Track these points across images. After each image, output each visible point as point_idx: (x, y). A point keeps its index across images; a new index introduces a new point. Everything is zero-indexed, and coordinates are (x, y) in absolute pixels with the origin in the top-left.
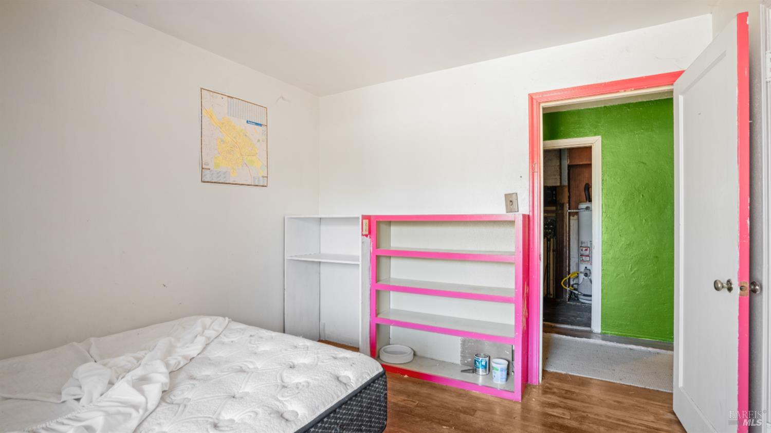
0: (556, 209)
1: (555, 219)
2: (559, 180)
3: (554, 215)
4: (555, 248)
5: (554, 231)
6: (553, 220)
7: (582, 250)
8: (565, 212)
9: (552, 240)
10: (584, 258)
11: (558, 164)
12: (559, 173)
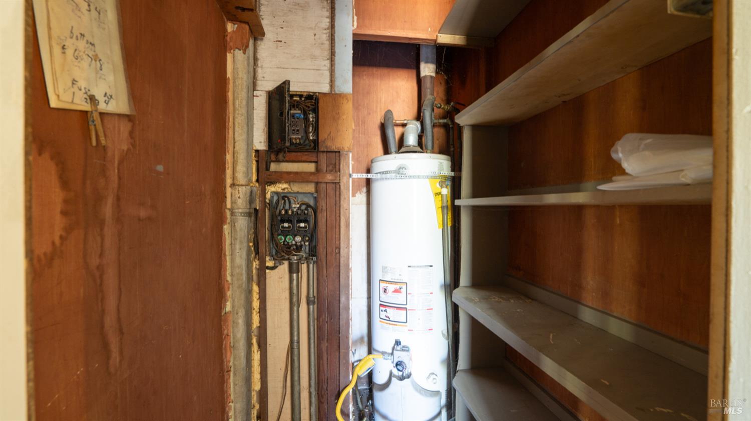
0: (318, 170)
1: (312, 203)
2: (327, 74)
3: (310, 188)
4: (313, 292)
5: (310, 241)
6: (308, 206)
7: (385, 291)
8: (344, 180)
9: (304, 267)
10: (391, 313)
11: (326, 22)
12: (327, 53)
